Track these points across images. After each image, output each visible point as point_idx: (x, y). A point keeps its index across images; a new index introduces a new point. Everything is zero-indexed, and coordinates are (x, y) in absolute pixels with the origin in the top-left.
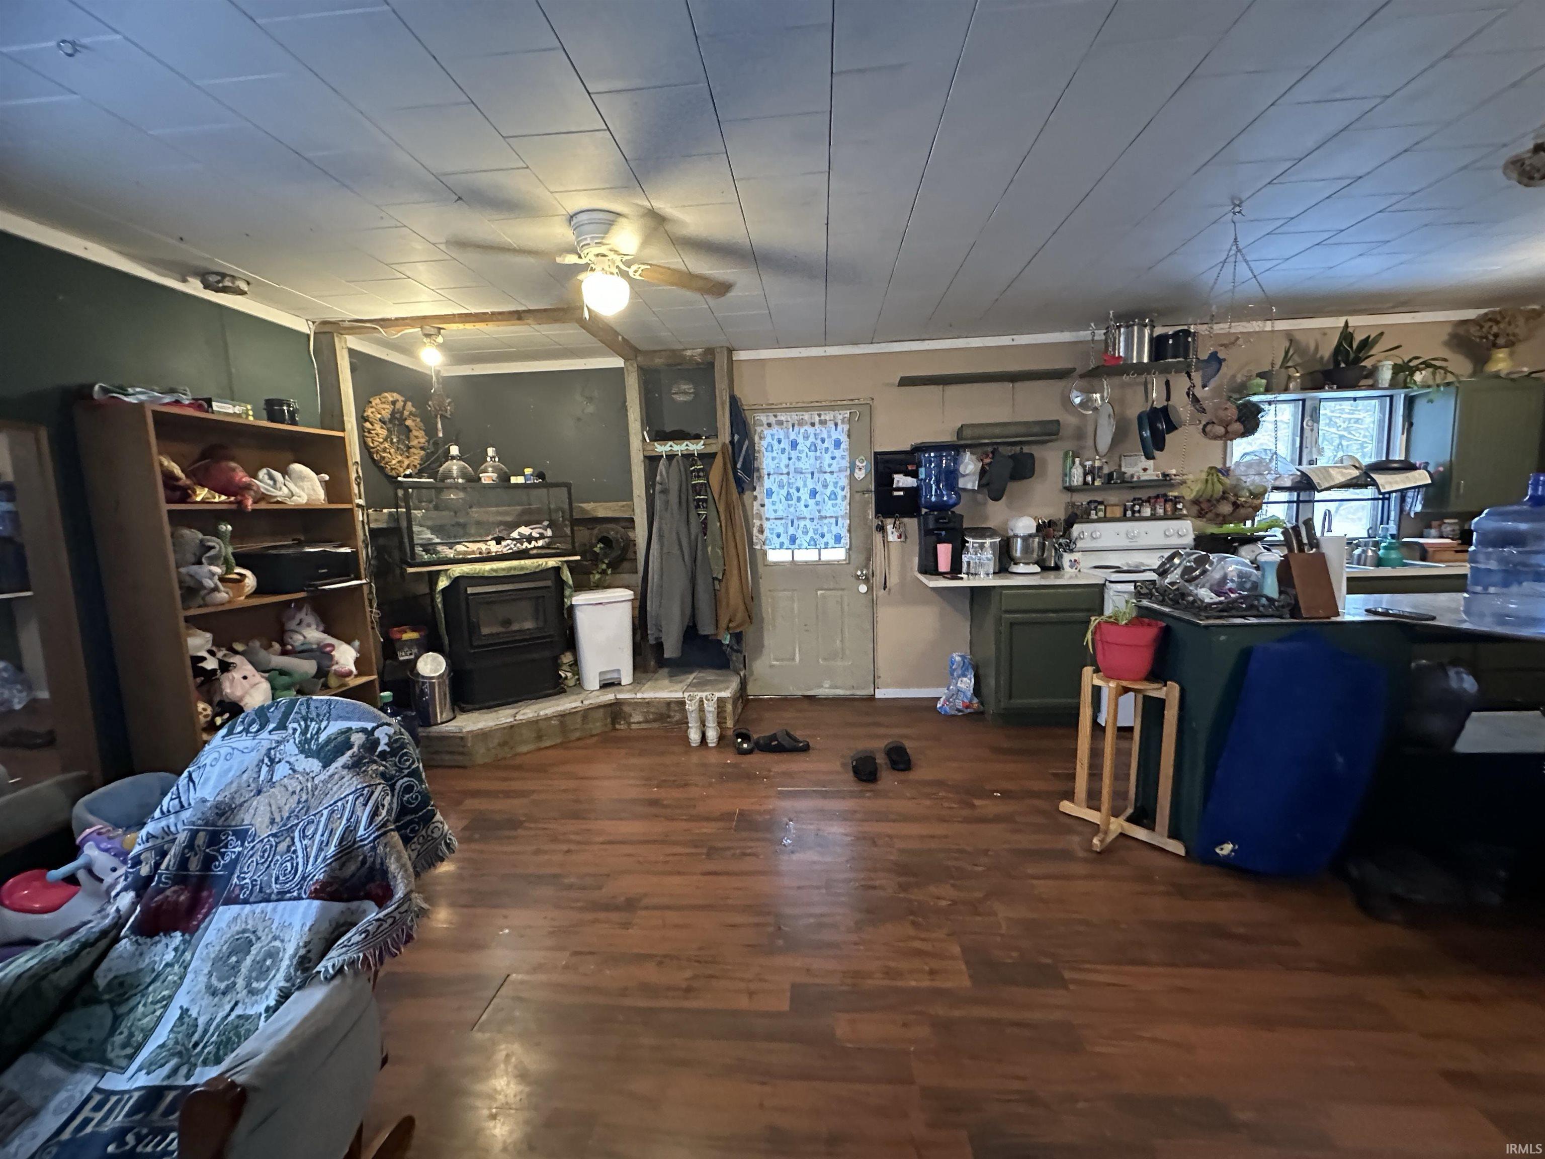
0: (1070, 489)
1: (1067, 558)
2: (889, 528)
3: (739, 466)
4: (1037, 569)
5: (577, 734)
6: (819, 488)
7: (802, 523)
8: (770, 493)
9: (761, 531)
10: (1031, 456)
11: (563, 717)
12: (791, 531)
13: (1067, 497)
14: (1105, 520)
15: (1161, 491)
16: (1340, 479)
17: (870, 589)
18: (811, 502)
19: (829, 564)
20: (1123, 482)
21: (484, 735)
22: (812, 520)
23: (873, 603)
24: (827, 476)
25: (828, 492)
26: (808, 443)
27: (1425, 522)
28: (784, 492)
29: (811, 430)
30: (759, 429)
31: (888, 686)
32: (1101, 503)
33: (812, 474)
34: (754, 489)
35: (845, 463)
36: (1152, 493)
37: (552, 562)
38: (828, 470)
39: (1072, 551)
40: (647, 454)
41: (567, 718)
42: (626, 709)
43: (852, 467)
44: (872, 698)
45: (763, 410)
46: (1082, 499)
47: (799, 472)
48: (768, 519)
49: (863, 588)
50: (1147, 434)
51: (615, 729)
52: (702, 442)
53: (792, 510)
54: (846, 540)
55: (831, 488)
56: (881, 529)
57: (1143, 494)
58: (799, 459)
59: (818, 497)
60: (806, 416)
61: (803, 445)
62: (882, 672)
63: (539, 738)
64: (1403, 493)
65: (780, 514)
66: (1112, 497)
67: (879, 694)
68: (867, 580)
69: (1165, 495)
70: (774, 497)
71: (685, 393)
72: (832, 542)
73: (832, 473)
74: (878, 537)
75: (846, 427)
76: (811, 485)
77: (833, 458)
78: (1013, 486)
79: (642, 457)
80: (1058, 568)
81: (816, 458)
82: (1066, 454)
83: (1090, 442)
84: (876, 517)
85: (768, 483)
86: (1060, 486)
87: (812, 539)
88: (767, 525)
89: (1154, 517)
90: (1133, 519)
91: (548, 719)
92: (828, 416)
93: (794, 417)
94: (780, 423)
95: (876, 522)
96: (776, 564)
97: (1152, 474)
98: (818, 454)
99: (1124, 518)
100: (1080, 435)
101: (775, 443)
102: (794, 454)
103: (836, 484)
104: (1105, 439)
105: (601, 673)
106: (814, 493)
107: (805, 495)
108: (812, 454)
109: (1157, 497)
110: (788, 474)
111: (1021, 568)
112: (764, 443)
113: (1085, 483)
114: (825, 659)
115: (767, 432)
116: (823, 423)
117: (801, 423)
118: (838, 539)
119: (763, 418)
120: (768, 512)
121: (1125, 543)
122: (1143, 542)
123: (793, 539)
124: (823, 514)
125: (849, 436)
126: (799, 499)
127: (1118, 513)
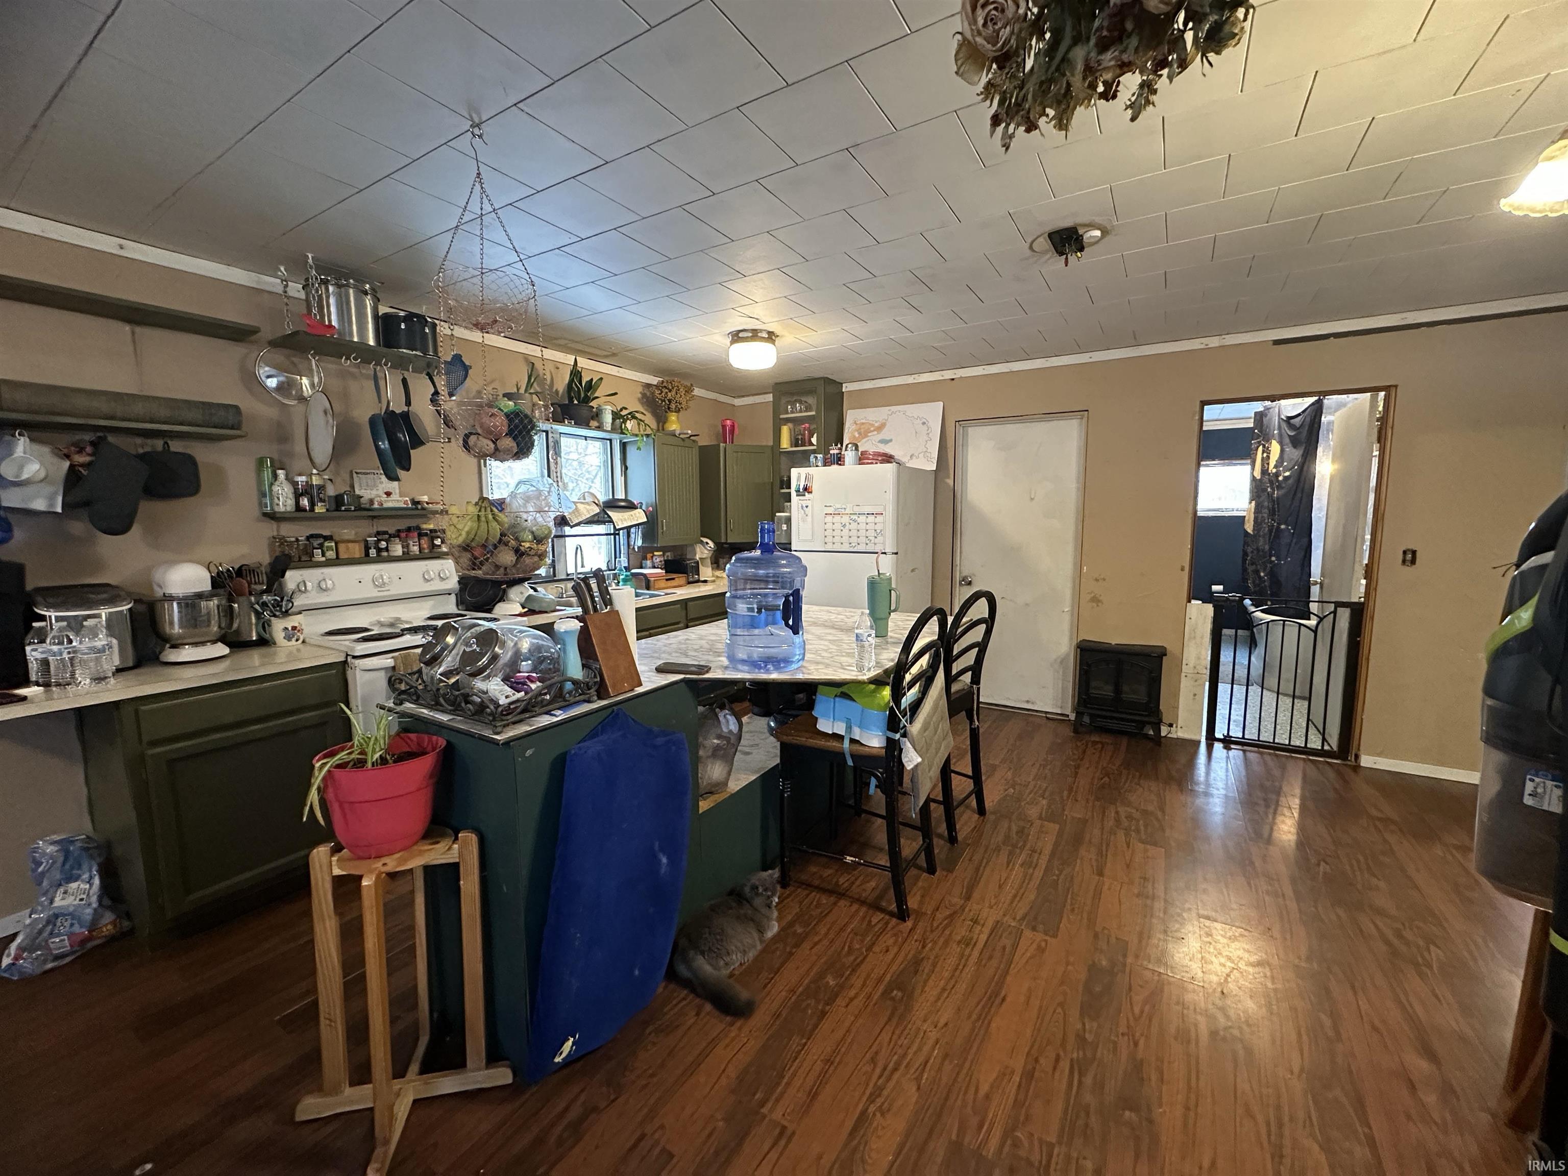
0: (273, 517)
1: (278, 627)
4: (222, 649)
13: (270, 529)
14: (337, 562)
15: (412, 523)
16: (586, 515)
20: (359, 508)
27: (644, 554)
32: (329, 538)
36: (402, 524)
39: (286, 614)
46: (296, 532)
50: (384, 445)
57: (391, 527)
66: (346, 531)
80: (264, 642)
82: (261, 462)
83: (300, 447)
86: (256, 513)
90: (379, 560)
97: (397, 501)
99: (366, 559)
100: (281, 435)
104: (322, 446)
109: (409, 530)
111: (187, 654)
113: (299, 508)
122: (395, 590)
127: (357, 551)
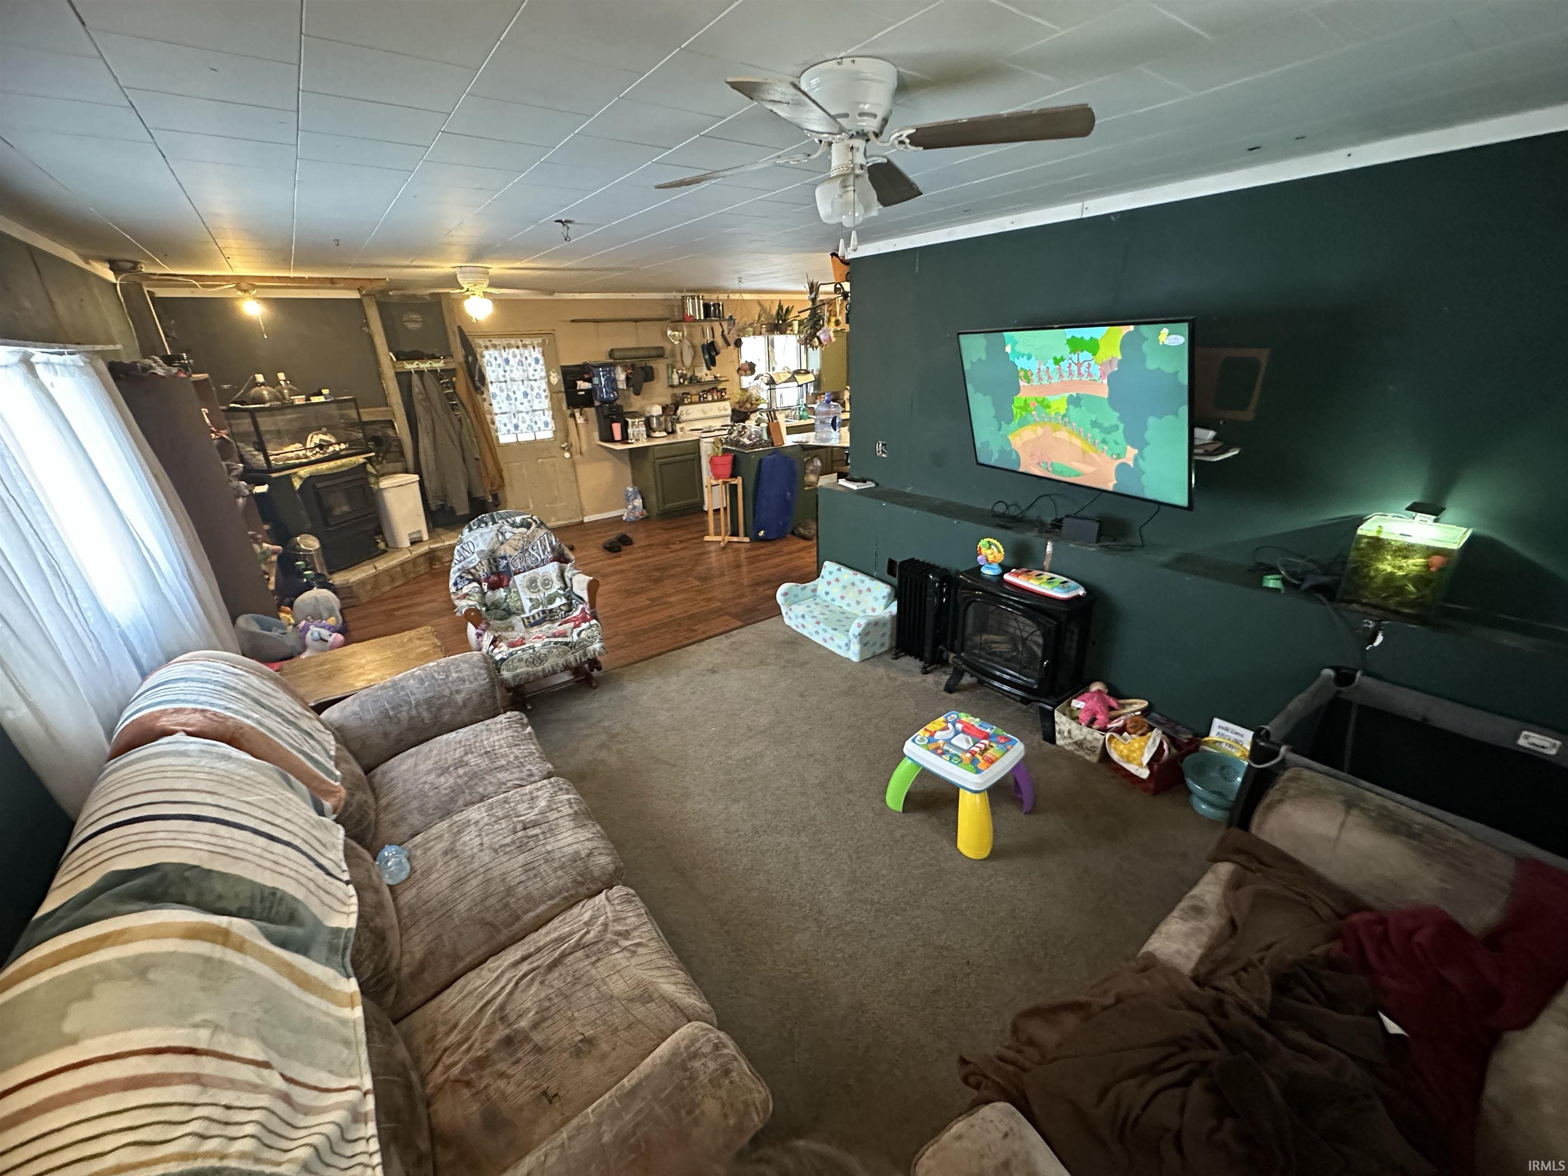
0: (672, 386)
1: (678, 426)
2: (577, 415)
3: (476, 379)
4: (664, 434)
5: (412, 575)
6: (529, 391)
7: (520, 415)
8: (494, 396)
9: (493, 423)
10: (651, 368)
11: (402, 564)
12: (515, 421)
13: (671, 391)
14: (691, 403)
15: (713, 386)
16: (784, 379)
17: (571, 455)
18: (525, 401)
19: (543, 441)
20: (699, 382)
21: (362, 583)
22: (527, 413)
23: (574, 465)
24: (533, 383)
25: (534, 393)
26: (517, 360)
27: (816, 396)
28: (505, 394)
29: (517, 351)
30: (479, 350)
31: (591, 514)
32: (688, 394)
33: (523, 381)
34: (482, 393)
35: (544, 374)
36: (710, 387)
37: (360, 459)
38: (533, 378)
39: (680, 423)
40: (398, 370)
41: (405, 566)
42: (439, 554)
43: (548, 376)
44: (582, 523)
45: (480, 336)
46: (679, 391)
47: (513, 380)
48: (496, 414)
49: (567, 455)
50: (707, 357)
51: (432, 569)
52: (442, 361)
53: (513, 407)
54: (552, 425)
55: (536, 390)
56: (573, 416)
57: (707, 388)
58: (511, 371)
59: (529, 397)
60: (513, 342)
61: (513, 362)
62: (586, 507)
63: (393, 580)
64: (807, 384)
65: (503, 410)
66: (693, 390)
67: (586, 520)
68: (569, 451)
69: (716, 388)
70: (498, 398)
71: (416, 321)
72: (543, 427)
73: (535, 380)
74: (571, 421)
75: (541, 349)
76: (523, 389)
77: (535, 370)
78: (646, 385)
79: (393, 374)
80: (674, 432)
81: (524, 371)
82: (667, 366)
83: (678, 358)
84: (568, 408)
85: (492, 389)
86: (666, 385)
87: (529, 425)
88: (497, 418)
89: (713, 401)
90: (704, 402)
91: (394, 567)
92: (527, 341)
93: (505, 342)
94: (495, 346)
95: (569, 412)
96: (507, 445)
97: (710, 378)
98: (525, 368)
99: (700, 402)
100: (673, 355)
101: (493, 360)
102: (507, 368)
103: (539, 388)
104: (688, 360)
105: (410, 535)
106: (526, 395)
107: (519, 395)
108: (520, 368)
109: (713, 389)
110: (505, 382)
111: (657, 434)
112: (485, 360)
113: (680, 383)
114: (549, 504)
115: (486, 353)
116: (525, 346)
117: (510, 346)
118: (546, 424)
119: (481, 342)
120: (496, 409)
121: (702, 415)
122: (710, 414)
123: (516, 427)
124: (534, 408)
125: (543, 355)
126: (516, 399)
127: (696, 398)
